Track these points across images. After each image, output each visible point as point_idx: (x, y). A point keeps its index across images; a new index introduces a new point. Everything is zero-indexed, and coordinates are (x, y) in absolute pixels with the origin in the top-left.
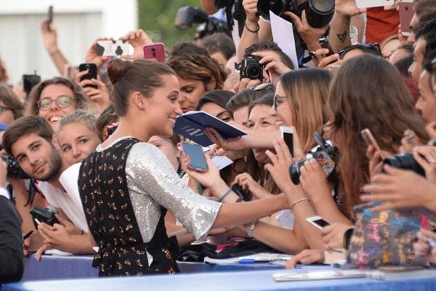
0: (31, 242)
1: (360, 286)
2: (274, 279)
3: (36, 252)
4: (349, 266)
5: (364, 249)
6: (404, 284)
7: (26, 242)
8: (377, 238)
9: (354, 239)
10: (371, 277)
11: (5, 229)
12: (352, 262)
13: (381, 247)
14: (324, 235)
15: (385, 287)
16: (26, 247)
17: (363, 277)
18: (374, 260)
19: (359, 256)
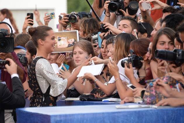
0: (27, 94)
1: (148, 111)
2: (116, 108)
3: (28, 97)
4: (144, 103)
5: (150, 97)
6: (164, 110)
7: (25, 93)
8: (154, 94)
9: (146, 93)
10: (152, 107)
11: (18, 89)
12: (145, 102)
13: (156, 97)
14: (134, 92)
15: (156, 111)
16: (26, 95)
17: (149, 107)
18: (153, 102)
19: (147, 100)
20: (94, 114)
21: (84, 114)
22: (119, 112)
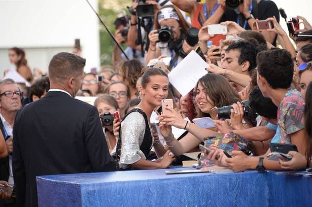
1: (205, 176)
12: (201, 164)
19: (204, 162)
20: (136, 182)
21: (124, 182)
22: (169, 179)
